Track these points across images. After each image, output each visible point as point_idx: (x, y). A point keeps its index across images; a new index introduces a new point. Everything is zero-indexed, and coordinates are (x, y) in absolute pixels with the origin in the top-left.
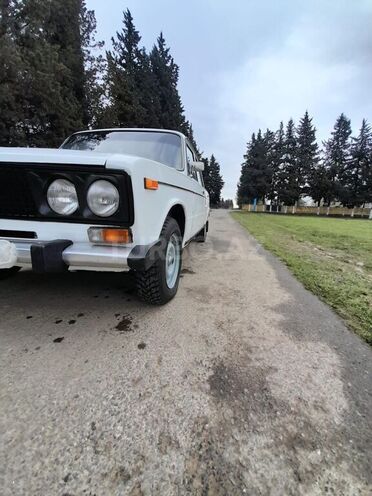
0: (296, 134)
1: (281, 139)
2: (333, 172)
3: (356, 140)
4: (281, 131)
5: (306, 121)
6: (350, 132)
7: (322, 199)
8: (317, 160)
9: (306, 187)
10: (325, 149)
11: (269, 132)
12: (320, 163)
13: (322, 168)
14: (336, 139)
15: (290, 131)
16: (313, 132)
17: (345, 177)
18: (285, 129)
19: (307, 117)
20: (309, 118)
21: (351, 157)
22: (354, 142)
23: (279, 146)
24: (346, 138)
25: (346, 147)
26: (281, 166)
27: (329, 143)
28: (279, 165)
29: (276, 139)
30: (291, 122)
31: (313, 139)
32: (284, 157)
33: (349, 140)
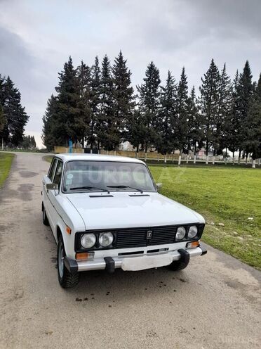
0: (112, 74)
1: (97, 77)
2: (148, 118)
3: (164, 89)
4: (97, 67)
5: (121, 62)
6: (159, 82)
7: (140, 145)
8: (133, 105)
9: (125, 132)
10: (139, 94)
11: (83, 66)
12: (137, 108)
13: (137, 113)
14: (148, 85)
15: (106, 70)
16: (128, 75)
17: (157, 124)
18: (101, 66)
19: (121, 58)
20: (124, 59)
21: (161, 106)
22: (163, 92)
23: (96, 83)
24: (156, 86)
25: (157, 95)
26: (99, 107)
27: (142, 89)
28: (96, 104)
29: (92, 75)
30: (106, 59)
31: (129, 82)
32: (101, 97)
33: (159, 90)
